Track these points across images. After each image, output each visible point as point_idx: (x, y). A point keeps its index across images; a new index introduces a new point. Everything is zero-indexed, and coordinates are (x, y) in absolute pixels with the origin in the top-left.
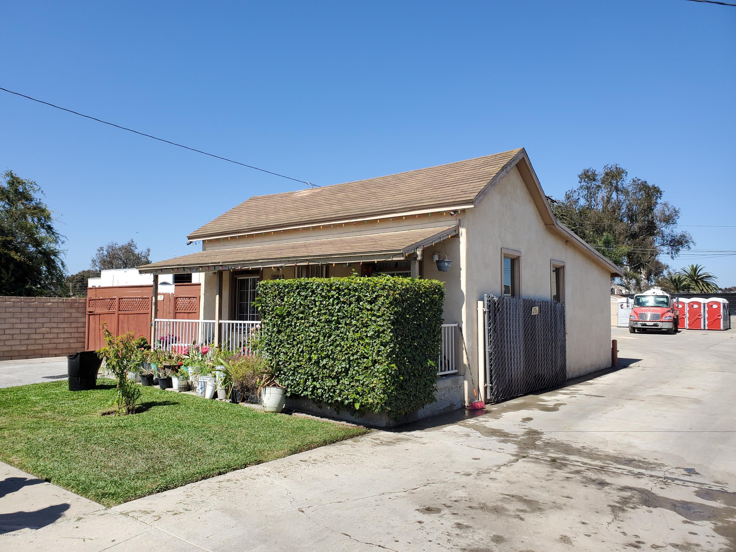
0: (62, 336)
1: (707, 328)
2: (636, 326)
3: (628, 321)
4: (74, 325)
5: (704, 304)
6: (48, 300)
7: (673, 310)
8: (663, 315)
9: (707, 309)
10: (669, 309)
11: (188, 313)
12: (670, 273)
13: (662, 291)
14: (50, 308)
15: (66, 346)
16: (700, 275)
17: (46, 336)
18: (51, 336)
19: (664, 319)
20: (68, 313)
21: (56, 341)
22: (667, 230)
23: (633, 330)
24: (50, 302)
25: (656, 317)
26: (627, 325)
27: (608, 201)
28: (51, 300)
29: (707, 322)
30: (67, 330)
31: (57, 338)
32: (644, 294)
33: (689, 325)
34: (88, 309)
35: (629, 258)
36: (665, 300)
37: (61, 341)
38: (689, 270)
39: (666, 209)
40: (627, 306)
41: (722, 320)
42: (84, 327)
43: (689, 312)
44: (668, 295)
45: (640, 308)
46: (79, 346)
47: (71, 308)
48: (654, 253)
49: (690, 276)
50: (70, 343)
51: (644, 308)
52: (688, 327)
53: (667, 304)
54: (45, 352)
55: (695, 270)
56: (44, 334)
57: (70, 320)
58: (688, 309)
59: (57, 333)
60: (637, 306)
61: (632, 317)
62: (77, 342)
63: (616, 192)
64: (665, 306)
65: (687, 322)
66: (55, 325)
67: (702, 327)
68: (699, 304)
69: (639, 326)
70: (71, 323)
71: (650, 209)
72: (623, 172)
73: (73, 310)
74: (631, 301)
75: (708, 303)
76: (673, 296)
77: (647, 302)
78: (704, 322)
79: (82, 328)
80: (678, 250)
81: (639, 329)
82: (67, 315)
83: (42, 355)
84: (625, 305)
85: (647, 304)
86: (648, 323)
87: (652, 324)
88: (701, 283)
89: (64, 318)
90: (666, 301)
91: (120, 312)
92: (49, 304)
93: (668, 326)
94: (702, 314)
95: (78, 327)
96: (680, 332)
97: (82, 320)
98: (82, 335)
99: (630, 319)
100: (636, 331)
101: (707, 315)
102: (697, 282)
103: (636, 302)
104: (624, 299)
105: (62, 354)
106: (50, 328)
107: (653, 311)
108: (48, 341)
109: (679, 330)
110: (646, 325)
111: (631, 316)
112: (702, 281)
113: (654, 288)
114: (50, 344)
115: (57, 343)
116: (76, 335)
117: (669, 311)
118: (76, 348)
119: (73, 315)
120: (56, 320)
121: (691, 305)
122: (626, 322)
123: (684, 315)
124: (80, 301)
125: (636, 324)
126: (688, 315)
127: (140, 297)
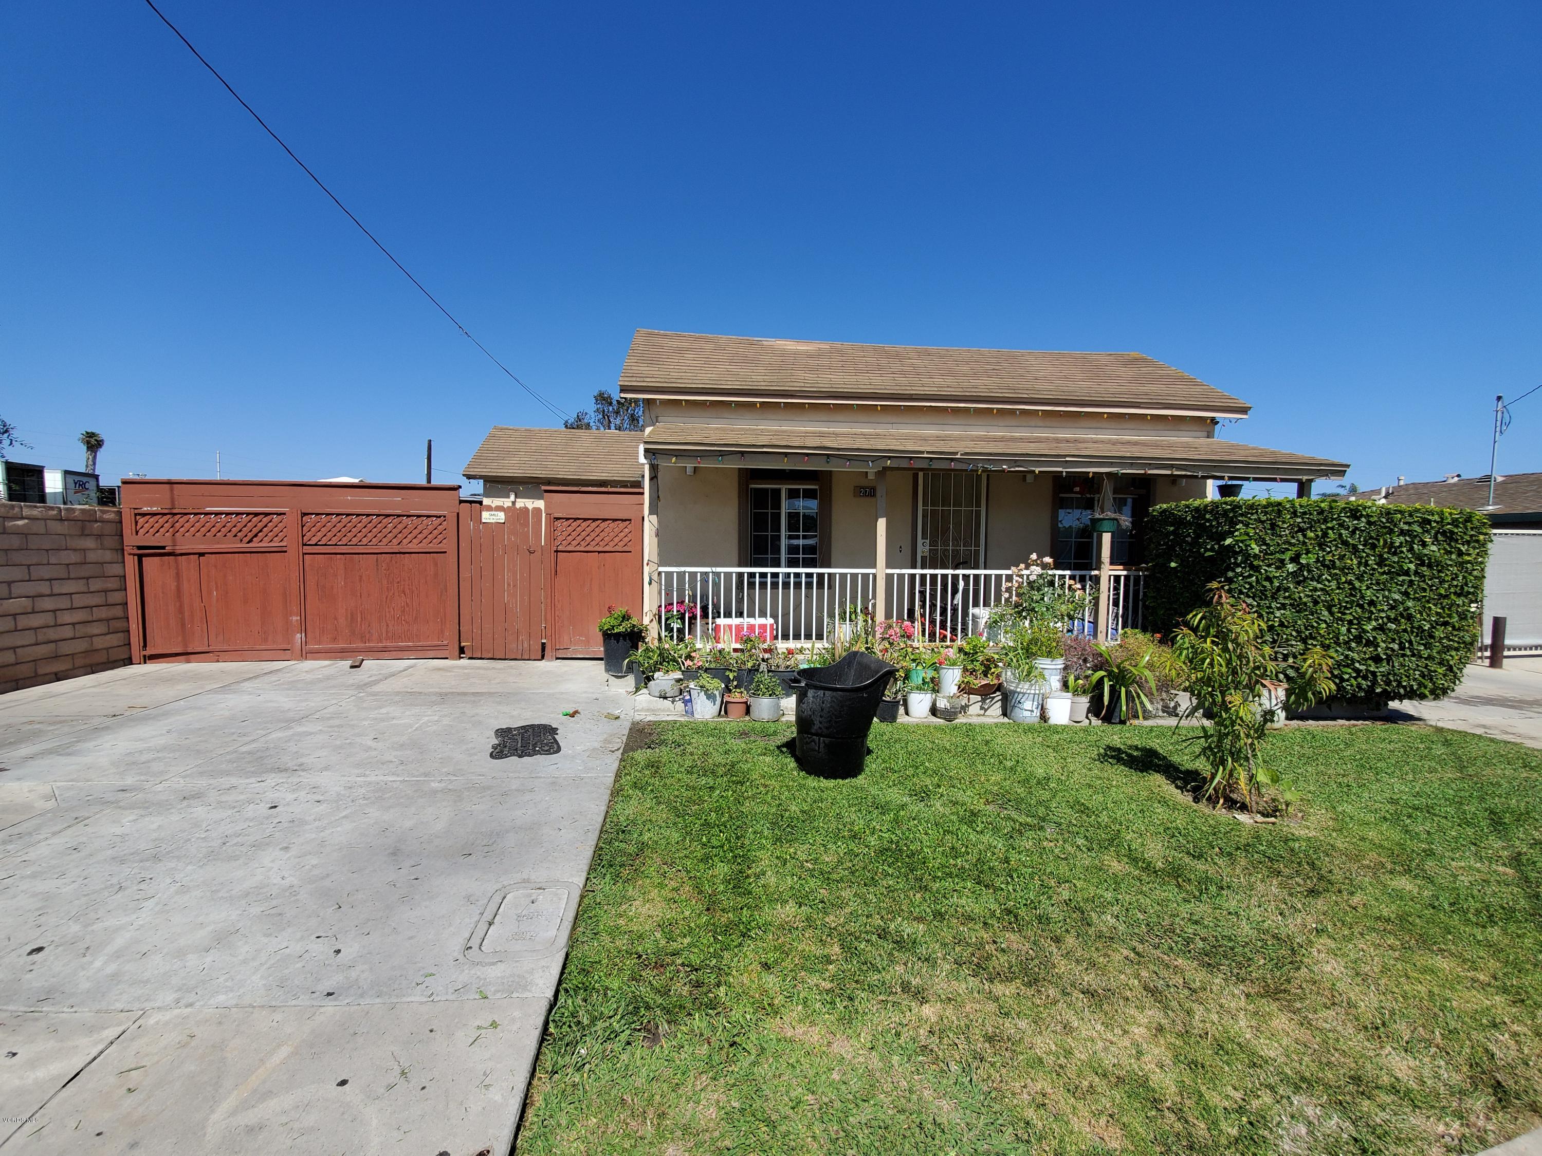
0: (67, 617)
4: (95, 585)
6: (17, 510)
11: (599, 552)
14: (24, 534)
15: (81, 646)
17: (23, 622)
18: (36, 621)
20: (75, 550)
21: (52, 634)
24: (22, 518)
28: (26, 512)
30: (78, 601)
31: (56, 625)
34: (131, 540)
37: (68, 632)
42: (120, 590)
46: (116, 643)
47: (83, 534)
50: (91, 637)
54: (24, 670)
56: (14, 615)
57: (85, 571)
59: (54, 611)
62: (109, 633)
66: (44, 588)
70: (88, 578)
73: (90, 543)
79: (116, 593)
82: (73, 557)
83: (17, 681)
89: (68, 565)
91: (307, 549)
92: (20, 523)
95: (106, 591)
97: (116, 569)
98: (118, 611)
105: (74, 669)
106: (33, 597)
108: (29, 638)
114: (37, 644)
115: (55, 641)
116: (103, 613)
118: (107, 649)
119: (92, 557)
120: (45, 572)
124: (106, 516)
127: (376, 511)
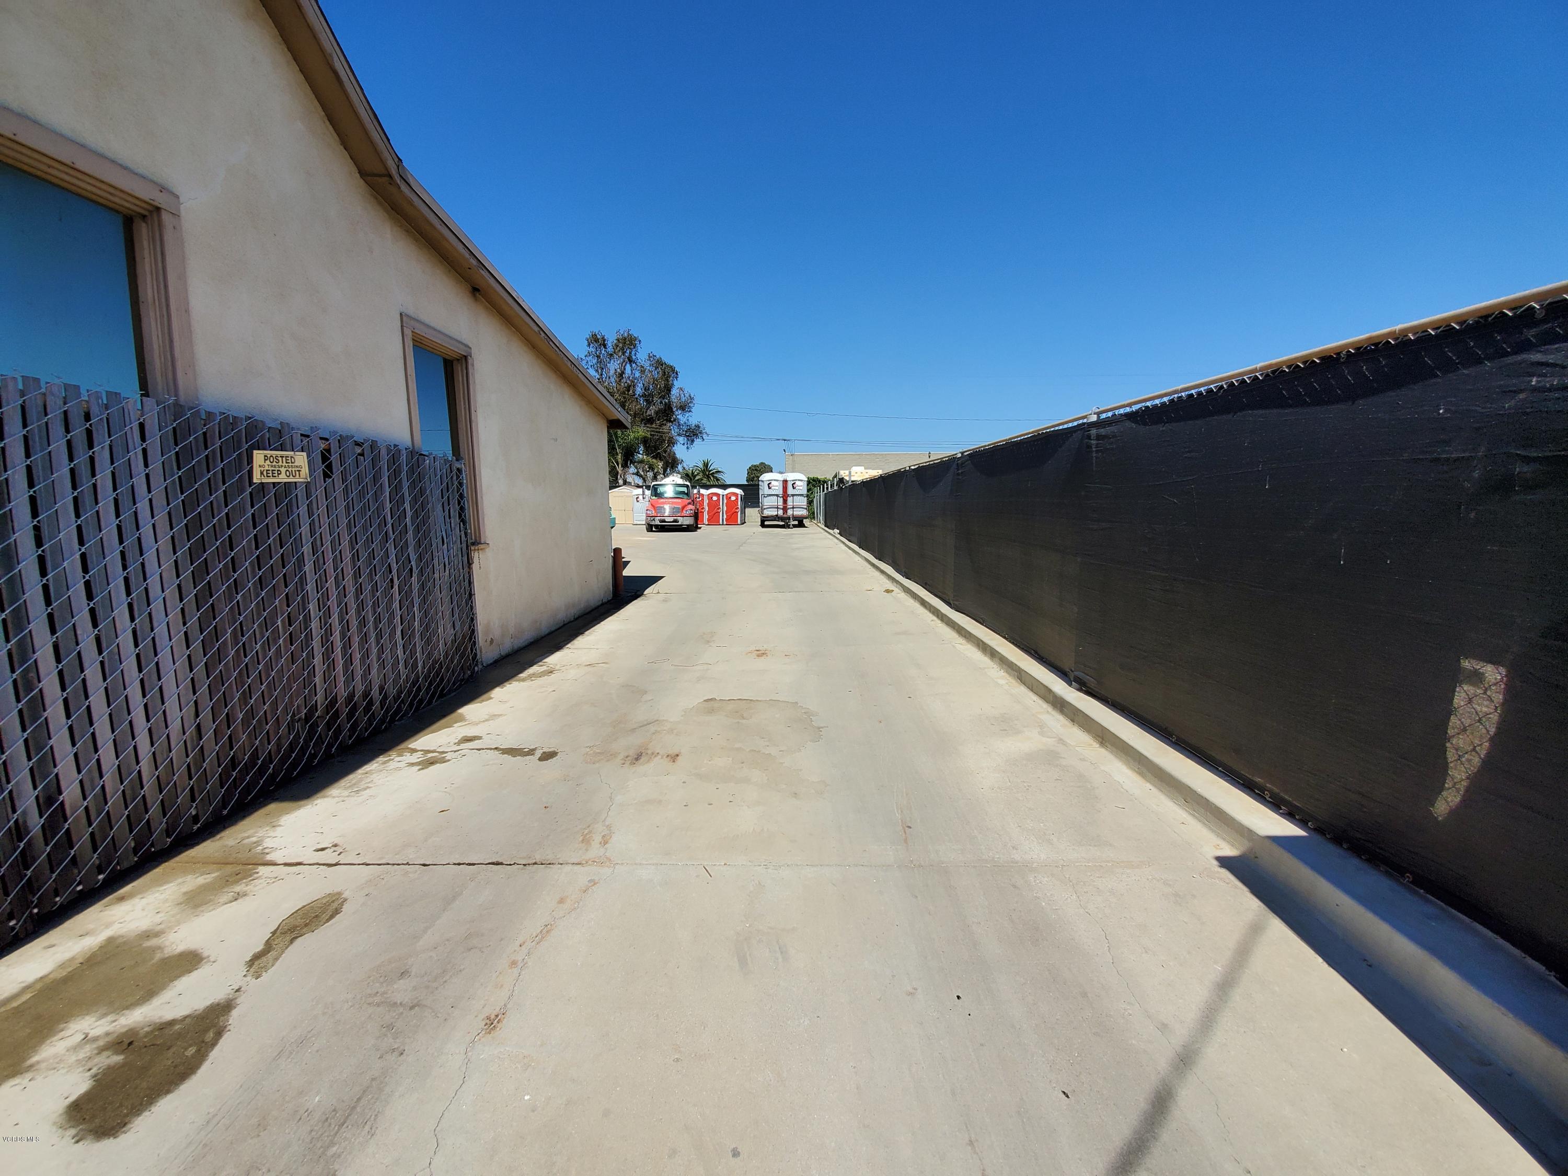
1: (725, 523)
2: (653, 523)
3: (644, 518)
5: (723, 495)
7: (693, 502)
8: (683, 508)
9: (725, 501)
10: (690, 501)
12: (684, 468)
13: (682, 480)
16: (711, 470)
19: (684, 513)
22: (681, 417)
23: (650, 528)
25: (674, 511)
26: (644, 523)
27: (621, 375)
29: (725, 517)
32: (662, 482)
33: (709, 520)
35: (646, 446)
36: (685, 489)
38: (701, 465)
39: (682, 396)
40: (643, 498)
41: (739, 513)
43: (708, 504)
44: (689, 484)
45: (658, 500)
48: (672, 442)
49: (703, 471)
51: (662, 500)
52: (707, 523)
53: (687, 494)
55: (706, 465)
58: (707, 502)
60: (654, 497)
61: (648, 512)
63: (630, 363)
64: (685, 497)
65: (706, 516)
67: (721, 523)
68: (717, 495)
69: (657, 523)
71: (668, 389)
72: (636, 339)
74: (648, 493)
75: (727, 495)
76: (694, 487)
77: (665, 492)
78: (723, 516)
80: (693, 441)
81: (656, 526)
84: (641, 497)
85: (666, 495)
86: (667, 519)
87: (671, 519)
88: (712, 478)
90: (686, 492)
93: (688, 521)
94: (721, 507)
96: (700, 528)
99: (647, 514)
100: (654, 529)
101: (725, 508)
102: (708, 477)
103: (653, 494)
104: (640, 491)
107: (673, 503)
109: (699, 526)
110: (665, 522)
111: (647, 510)
112: (713, 476)
113: (674, 475)
117: (689, 504)
121: (710, 497)
122: (642, 519)
123: (703, 508)
125: (654, 520)
126: (707, 509)
